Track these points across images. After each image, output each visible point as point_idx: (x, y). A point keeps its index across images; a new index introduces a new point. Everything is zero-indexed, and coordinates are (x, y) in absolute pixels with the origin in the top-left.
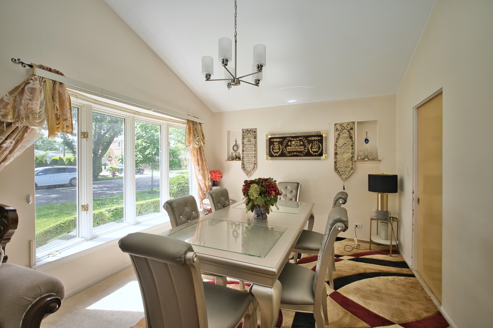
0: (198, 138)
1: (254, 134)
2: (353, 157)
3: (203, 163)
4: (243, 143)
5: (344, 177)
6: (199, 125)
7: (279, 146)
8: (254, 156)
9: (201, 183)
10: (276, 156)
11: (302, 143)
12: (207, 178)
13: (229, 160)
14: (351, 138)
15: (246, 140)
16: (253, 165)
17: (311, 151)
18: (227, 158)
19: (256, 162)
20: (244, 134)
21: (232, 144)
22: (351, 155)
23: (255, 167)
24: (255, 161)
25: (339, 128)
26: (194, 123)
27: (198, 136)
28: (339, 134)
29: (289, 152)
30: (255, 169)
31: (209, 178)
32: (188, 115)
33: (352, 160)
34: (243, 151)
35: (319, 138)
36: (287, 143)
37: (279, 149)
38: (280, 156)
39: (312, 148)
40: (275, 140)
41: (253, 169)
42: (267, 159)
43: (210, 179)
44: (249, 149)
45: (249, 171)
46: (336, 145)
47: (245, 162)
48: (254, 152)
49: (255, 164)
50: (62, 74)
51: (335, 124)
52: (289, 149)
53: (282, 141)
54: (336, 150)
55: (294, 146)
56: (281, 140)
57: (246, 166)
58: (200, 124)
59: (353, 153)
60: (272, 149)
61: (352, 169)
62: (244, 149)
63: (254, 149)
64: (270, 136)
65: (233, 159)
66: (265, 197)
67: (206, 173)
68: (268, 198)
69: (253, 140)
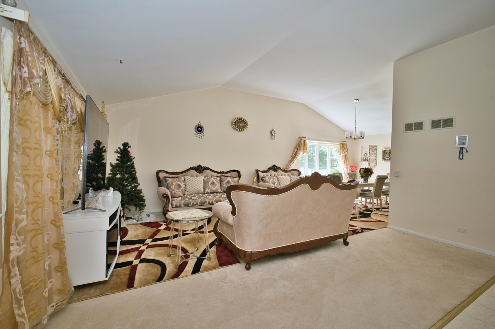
0: (345, 151)
1: (376, 148)
3: (347, 162)
4: (369, 153)
7: (389, 154)
8: (375, 159)
9: (345, 172)
10: (387, 160)
12: (349, 169)
13: (361, 161)
15: (371, 151)
16: (375, 164)
18: (360, 160)
20: (370, 148)
21: (364, 152)
23: (376, 165)
24: (376, 162)
26: (343, 144)
32: (340, 141)
34: (369, 156)
37: (389, 156)
38: (389, 159)
40: (387, 151)
41: (374, 166)
42: (383, 160)
44: (373, 155)
47: (370, 161)
48: (375, 157)
50: (305, 137)
56: (390, 151)
58: (346, 144)
60: (385, 156)
63: (376, 155)
64: (384, 149)
65: (364, 161)
66: (366, 173)
67: (348, 167)
68: (367, 174)
69: (375, 151)
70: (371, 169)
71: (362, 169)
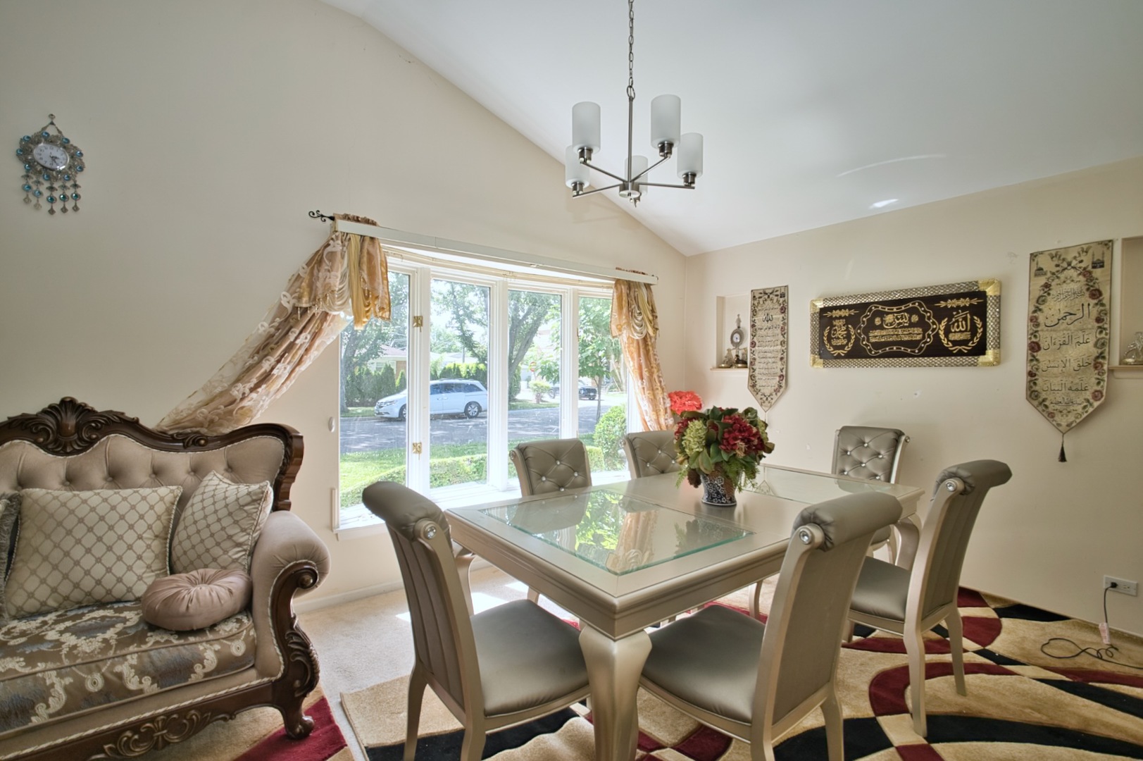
0: (640, 318)
1: (781, 300)
2: (1101, 356)
3: (651, 374)
4: (753, 326)
5: (1064, 422)
6: (644, 289)
7: (847, 329)
8: (780, 356)
10: (839, 357)
11: (915, 318)
12: (662, 408)
13: (720, 367)
14: (1096, 294)
15: (761, 316)
16: (778, 379)
17: (945, 342)
18: (714, 363)
19: (784, 373)
20: (756, 302)
21: (730, 327)
22: (1095, 352)
23: (783, 384)
24: (781, 370)
25: (1048, 265)
26: (630, 285)
27: (640, 314)
28: (1047, 286)
29: (877, 346)
30: (782, 390)
31: (666, 409)
32: (617, 269)
33: (1097, 366)
34: (753, 344)
35: (975, 302)
36: (871, 321)
37: (848, 337)
38: (850, 355)
39: (947, 331)
40: (836, 313)
41: (776, 391)
42: (814, 362)
43: (669, 411)
44: (769, 339)
45: (767, 394)
46: (1034, 320)
47: (757, 372)
48: (779, 347)
49: (781, 376)
50: (374, 224)
51: (1033, 256)
52: (876, 336)
53: (856, 318)
54: (1034, 334)
55: (891, 328)
56: (852, 312)
57: (759, 383)
58: (648, 286)
59: (1102, 344)
60: (829, 339)
61: (1097, 395)
62: (755, 339)
63: (781, 338)
64: (820, 305)
65: (730, 365)
66: (718, 452)
67: (660, 396)
68: (725, 457)
69: (778, 316)
70: (754, 423)
71: (695, 416)
